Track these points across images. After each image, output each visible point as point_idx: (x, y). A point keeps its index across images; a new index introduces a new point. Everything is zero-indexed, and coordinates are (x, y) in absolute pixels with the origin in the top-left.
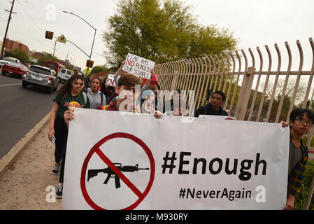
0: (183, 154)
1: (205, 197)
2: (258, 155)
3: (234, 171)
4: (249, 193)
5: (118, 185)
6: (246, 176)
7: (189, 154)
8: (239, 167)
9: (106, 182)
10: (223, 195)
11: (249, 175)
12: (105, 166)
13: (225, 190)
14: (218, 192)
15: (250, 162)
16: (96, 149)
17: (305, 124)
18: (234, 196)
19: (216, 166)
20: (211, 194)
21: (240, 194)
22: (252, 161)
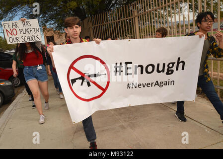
0: (127, 63)
1: (144, 87)
2: (179, 59)
3: (163, 71)
4: (172, 82)
5: (89, 85)
6: (170, 72)
7: (131, 63)
8: (166, 68)
9: (82, 85)
10: (156, 84)
11: (172, 71)
12: (79, 76)
13: (157, 82)
14: (152, 83)
15: (173, 64)
16: (71, 67)
17: (210, 23)
18: (163, 84)
19: (150, 69)
20: (148, 85)
21: (166, 83)
22: (175, 63)
